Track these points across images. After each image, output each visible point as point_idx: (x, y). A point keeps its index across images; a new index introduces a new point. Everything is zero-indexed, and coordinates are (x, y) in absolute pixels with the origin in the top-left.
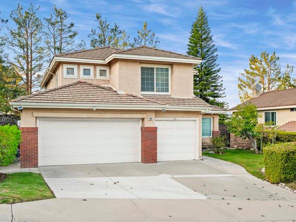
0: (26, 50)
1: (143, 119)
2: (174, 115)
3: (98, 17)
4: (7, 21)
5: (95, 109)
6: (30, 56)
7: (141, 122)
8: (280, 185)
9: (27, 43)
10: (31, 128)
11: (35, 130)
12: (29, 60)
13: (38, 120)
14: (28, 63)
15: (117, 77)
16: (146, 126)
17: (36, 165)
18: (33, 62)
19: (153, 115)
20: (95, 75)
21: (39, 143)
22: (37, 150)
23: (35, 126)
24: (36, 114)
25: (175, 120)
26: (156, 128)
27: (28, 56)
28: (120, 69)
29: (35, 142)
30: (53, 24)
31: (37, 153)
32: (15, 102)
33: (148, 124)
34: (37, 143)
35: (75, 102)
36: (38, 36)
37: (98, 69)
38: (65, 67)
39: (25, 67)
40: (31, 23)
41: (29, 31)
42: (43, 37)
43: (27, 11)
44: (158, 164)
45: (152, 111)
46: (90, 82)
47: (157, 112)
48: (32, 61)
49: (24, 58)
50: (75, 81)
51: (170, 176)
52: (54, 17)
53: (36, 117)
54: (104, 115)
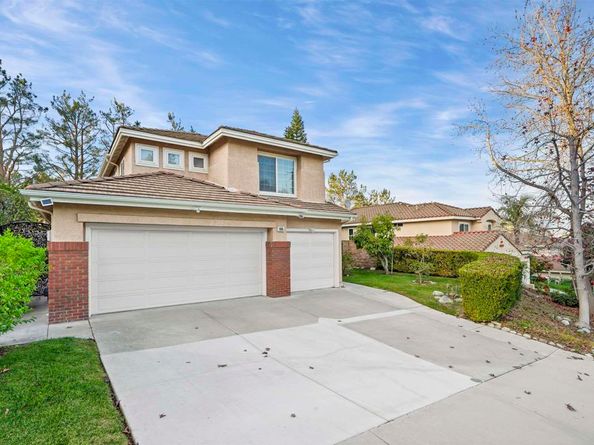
0: (74, 149)
1: (269, 230)
2: (310, 224)
3: (170, 118)
4: (47, 109)
5: (198, 210)
6: (80, 158)
7: (266, 234)
8: (491, 325)
9: (76, 140)
10: (73, 243)
11: (82, 248)
12: (79, 163)
13: (88, 230)
14: (77, 166)
15: (226, 166)
16: (275, 240)
17: (84, 316)
18: (85, 166)
19: (283, 224)
20: (187, 165)
21: (90, 271)
22: (87, 285)
23: (82, 241)
24: (85, 217)
25: (310, 232)
26: (289, 243)
27: (77, 156)
28: (229, 154)
29: (83, 271)
30: (112, 121)
31: (87, 292)
32: (35, 189)
33: (276, 238)
34: (86, 273)
35: (162, 197)
36: (92, 134)
37: (192, 156)
38: (138, 147)
39: (74, 172)
40: (81, 116)
41: (79, 126)
42: (99, 136)
43: (77, 101)
44: (292, 297)
45: (282, 217)
46: (178, 174)
47: (290, 219)
48: (82, 164)
49: (71, 160)
50: (156, 171)
51: (336, 321)
52: (114, 112)
53: (84, 223)
54: (212, 222)
